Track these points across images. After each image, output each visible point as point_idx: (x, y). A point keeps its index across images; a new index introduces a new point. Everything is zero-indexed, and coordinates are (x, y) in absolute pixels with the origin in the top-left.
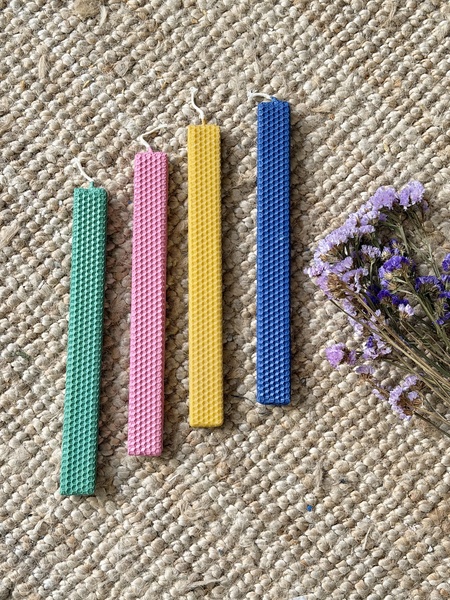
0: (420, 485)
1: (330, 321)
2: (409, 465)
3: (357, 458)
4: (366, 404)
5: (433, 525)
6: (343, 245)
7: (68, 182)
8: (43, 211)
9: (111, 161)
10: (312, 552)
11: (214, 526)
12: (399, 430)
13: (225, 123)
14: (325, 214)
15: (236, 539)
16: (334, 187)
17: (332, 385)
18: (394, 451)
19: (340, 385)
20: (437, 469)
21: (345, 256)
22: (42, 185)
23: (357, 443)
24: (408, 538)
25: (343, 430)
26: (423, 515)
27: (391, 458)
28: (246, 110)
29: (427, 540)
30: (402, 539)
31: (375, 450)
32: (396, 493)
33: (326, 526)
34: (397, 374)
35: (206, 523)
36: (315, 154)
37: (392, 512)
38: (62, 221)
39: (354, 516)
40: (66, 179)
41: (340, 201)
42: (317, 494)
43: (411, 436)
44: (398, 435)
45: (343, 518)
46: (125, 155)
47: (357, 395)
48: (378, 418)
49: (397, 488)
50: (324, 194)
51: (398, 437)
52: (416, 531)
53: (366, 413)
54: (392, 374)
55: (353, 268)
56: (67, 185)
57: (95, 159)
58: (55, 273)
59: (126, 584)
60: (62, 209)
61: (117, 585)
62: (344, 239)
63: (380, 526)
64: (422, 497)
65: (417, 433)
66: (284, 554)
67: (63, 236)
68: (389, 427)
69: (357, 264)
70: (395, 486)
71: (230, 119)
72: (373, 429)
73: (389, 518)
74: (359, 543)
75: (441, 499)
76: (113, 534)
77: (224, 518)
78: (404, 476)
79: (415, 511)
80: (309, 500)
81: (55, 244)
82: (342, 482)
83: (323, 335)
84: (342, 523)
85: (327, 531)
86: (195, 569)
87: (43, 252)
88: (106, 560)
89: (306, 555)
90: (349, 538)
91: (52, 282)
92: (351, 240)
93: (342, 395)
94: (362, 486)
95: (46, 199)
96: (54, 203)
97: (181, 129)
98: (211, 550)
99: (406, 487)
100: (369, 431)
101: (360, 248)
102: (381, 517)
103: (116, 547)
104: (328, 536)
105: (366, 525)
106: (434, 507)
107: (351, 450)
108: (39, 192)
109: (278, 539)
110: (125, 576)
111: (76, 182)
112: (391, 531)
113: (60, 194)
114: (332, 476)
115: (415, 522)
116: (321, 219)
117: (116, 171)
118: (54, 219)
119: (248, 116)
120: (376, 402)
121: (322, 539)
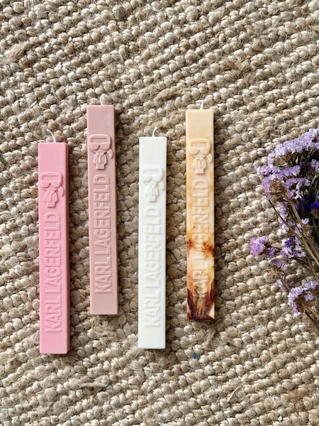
0: (289, 367)
1: (262, 213)
2: (287, 349)
3: (247, 329)
4: (268, 289)
5: (289, 401)
6: (297, 154)
7: (82, 23)
8: (53, 41)
9: (123, 16)
10: (186, 391)
11: (115, 346)
12: (288, 318)
13: (231, 14)
14: (289, 121)
15: (129, 361)
16: (305, 100)
17: (246, 265)
18: (278, 333)
19: (253, 267)
20: (308, 358)
21: (294, 164)
22: (59, 19)
23: (250, 318)
24: (266, 404)
25: (243, 303)
26: (284, 390)
27: (274, 338)
28: (253, 7)
29: (280, 411)
30: (260, 403)
31: (264, 328)
32: (269, 366)
33: (203, 374)
34: (303, 273)
35: (109, 342)
36: (299, 66)
37: (260, 380)
38: (66, 55)
39: (229, 374)
40: (80, 20)
41: (306, 114)
42: (205, 347)
43: (296, 326)
44: (286, 322)
45: (219, 373)
46: (137, 14)
47: (264, 280)
48: (274, 303)
49: (270, 363)
50: (294, 103)
51: (285, 323)
52: (274, 401)
53: (266, 297)
54: (298, 272)
55: (298, 176)
56: (81, 25)
57: (110, 10)
58: (48, 98)
59: (31, 367)
60: (70, 45)
61: (24, 365)
62: (299, 149)
63: (247, 388)
64: (288, 377)
65: (301, 326)
66: (163, 385)
67: (64, 69)
68: (280, 313)
69: (302, 174)
70: (270, 361)
71: (236, 12)
72: (267, 311)
73: (256, 384)
74: (225, 395)
75: (303, 383)
76: (32, 325)
77: (125, 342)
78: (280, 355)
79: (278, 386)
80: (197, 350)
81: (55, 73)
82: (228, 344)
83: (253, 222)
84: (217, 375)
85: (203, 379)
86: (89, 373)
87: (43, 77)
88: (21, 343)
89: (180, 391)
90: (219, 390)
91: (43, 105)
92: (305, 152)
93: (251, 276)
94: (243, 352)
95: (59, 32)
96: (64, 37)
97: (192, 7)
98: (106, 363)
99: (278, 364)
100: (263, 312)
101: (310, 161)
102: (250, 382)
103: (32, 336)
104: (203, 382)
105: (236, 383)
106: (295, 387)
107: (244, 322)
108: (55, 24)
109: (162, 372)
110: (32, 361)
111: (88, 25)
112: (254, 395)
113: (71, 32)
114: (222, 337)
115: (276, 394)
116: (284, 125)
117: (125, 27)
118: (60, 51)
119: (253, 14)
120: (278, 290)
121: (197, 383)
